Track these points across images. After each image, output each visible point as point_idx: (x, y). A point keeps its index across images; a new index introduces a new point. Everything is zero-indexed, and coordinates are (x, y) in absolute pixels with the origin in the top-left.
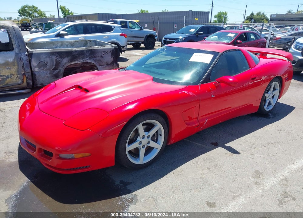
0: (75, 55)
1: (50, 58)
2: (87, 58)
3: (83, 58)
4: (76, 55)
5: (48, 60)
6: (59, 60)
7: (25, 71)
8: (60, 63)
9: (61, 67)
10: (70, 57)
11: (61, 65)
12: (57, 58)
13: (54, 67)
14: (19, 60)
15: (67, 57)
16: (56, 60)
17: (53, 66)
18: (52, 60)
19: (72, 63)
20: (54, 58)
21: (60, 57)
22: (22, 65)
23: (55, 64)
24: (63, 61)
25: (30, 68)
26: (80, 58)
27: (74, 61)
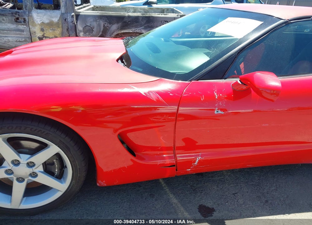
0: (127, 22)
1: (98, 23)
2: (142, 26)
3: (136, 27)
4: (129, 22)
5: (95, 24)
6: (107, 26)
7: (69, 35)
8: (108, 29)
9: (109, 35)
10: (120, 24)
11: (109, 32)
12: (105, 23)
13: (101, 33)
14: (64, 21)
15: (118, 23)
16: (104, 26)
17: (99, 32)
18: (99, 25)
19: (122, 32)
20: (102, 23)
21: (109, 23)
22: (66, 28)
23: (102, 30)
24: (111, 28)
25: (74, 32)
26: (132, 27)
27: (125, 29)
